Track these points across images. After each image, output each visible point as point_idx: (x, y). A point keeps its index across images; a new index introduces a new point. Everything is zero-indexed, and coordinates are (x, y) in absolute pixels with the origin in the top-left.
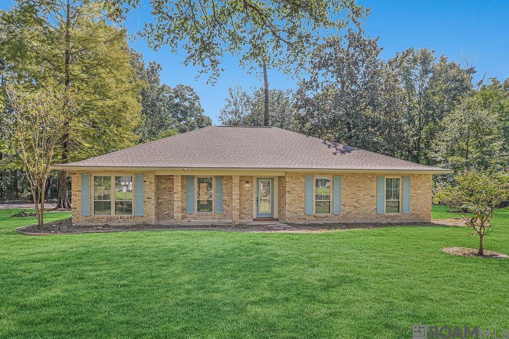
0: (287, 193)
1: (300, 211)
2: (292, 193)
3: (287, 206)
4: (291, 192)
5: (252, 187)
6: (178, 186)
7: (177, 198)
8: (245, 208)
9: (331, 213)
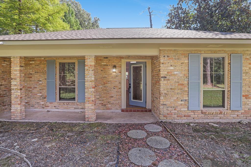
0: (162, 79)
1: (181, 105)
2: (169, 80)
3: (162, 98)
4: (168, 77)
5: (120, 72)
6: (16, 70)
7: (15, 85)
8: (112, 97)
9: (226, 108)
